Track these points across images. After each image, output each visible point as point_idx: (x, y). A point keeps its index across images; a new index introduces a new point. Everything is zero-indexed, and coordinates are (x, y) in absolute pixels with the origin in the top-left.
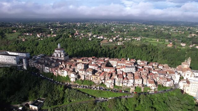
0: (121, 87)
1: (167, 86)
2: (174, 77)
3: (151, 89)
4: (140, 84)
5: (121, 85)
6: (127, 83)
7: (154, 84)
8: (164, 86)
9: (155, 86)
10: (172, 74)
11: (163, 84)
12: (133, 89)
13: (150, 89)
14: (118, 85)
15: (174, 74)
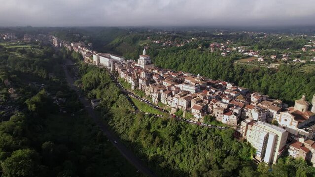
0: (165, 105)
5: (166, 103)
6: (171, 102)
8: (218, 120)
9: (201, 114)
11: (216, 116)
12: (173, 111)
13: (194, 118)
14: (163, 102)
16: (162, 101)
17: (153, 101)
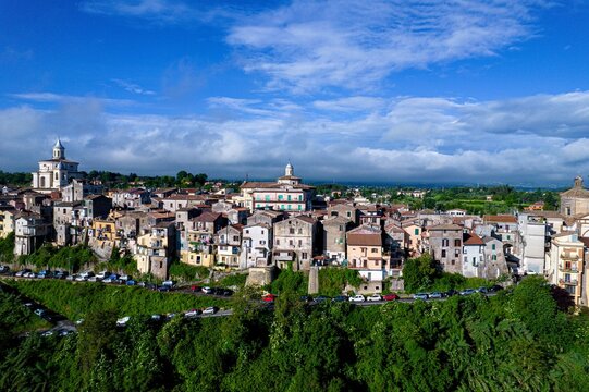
0: (205, 271)
1: (468, 270)
2: (512, 236)
3: (366, 282)
4: (304, 255)
5: (206, 261)
6: (234, 247)
7: (380, 249)
8: (449, 269)
9: (388, 258)
10: (503, 224)
11: (438, 256)
13: (359, 282)
14: (193, 262)
15: (512, 226)
16: (188, 257)
17: (143, 267)
